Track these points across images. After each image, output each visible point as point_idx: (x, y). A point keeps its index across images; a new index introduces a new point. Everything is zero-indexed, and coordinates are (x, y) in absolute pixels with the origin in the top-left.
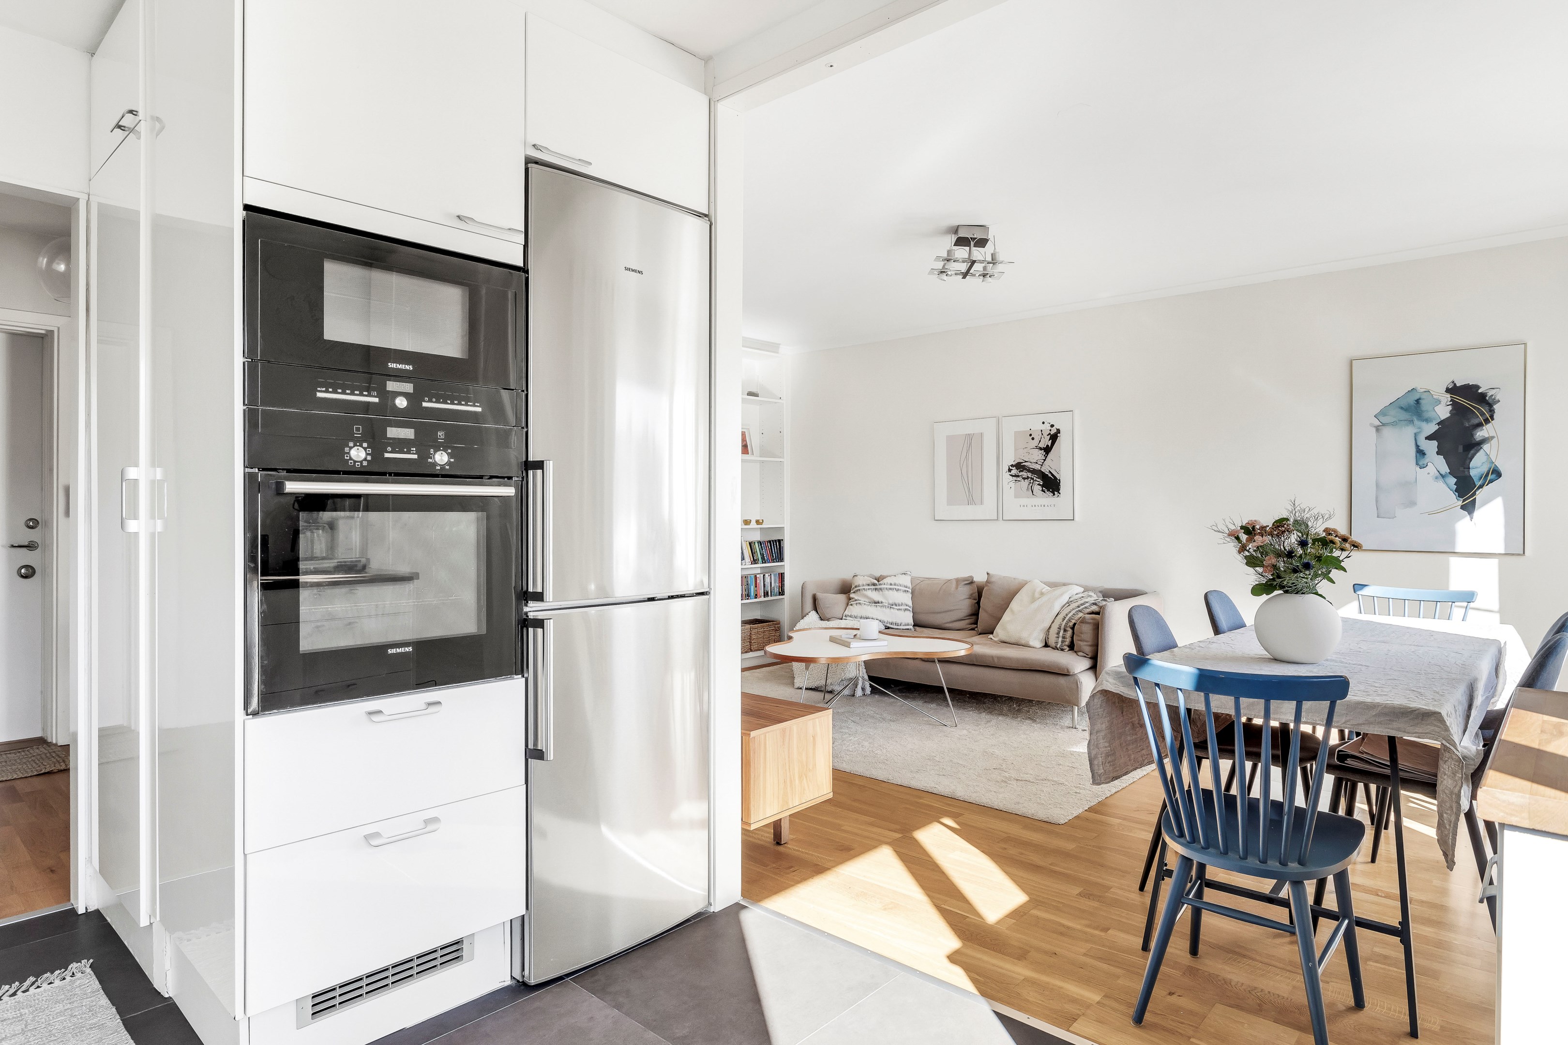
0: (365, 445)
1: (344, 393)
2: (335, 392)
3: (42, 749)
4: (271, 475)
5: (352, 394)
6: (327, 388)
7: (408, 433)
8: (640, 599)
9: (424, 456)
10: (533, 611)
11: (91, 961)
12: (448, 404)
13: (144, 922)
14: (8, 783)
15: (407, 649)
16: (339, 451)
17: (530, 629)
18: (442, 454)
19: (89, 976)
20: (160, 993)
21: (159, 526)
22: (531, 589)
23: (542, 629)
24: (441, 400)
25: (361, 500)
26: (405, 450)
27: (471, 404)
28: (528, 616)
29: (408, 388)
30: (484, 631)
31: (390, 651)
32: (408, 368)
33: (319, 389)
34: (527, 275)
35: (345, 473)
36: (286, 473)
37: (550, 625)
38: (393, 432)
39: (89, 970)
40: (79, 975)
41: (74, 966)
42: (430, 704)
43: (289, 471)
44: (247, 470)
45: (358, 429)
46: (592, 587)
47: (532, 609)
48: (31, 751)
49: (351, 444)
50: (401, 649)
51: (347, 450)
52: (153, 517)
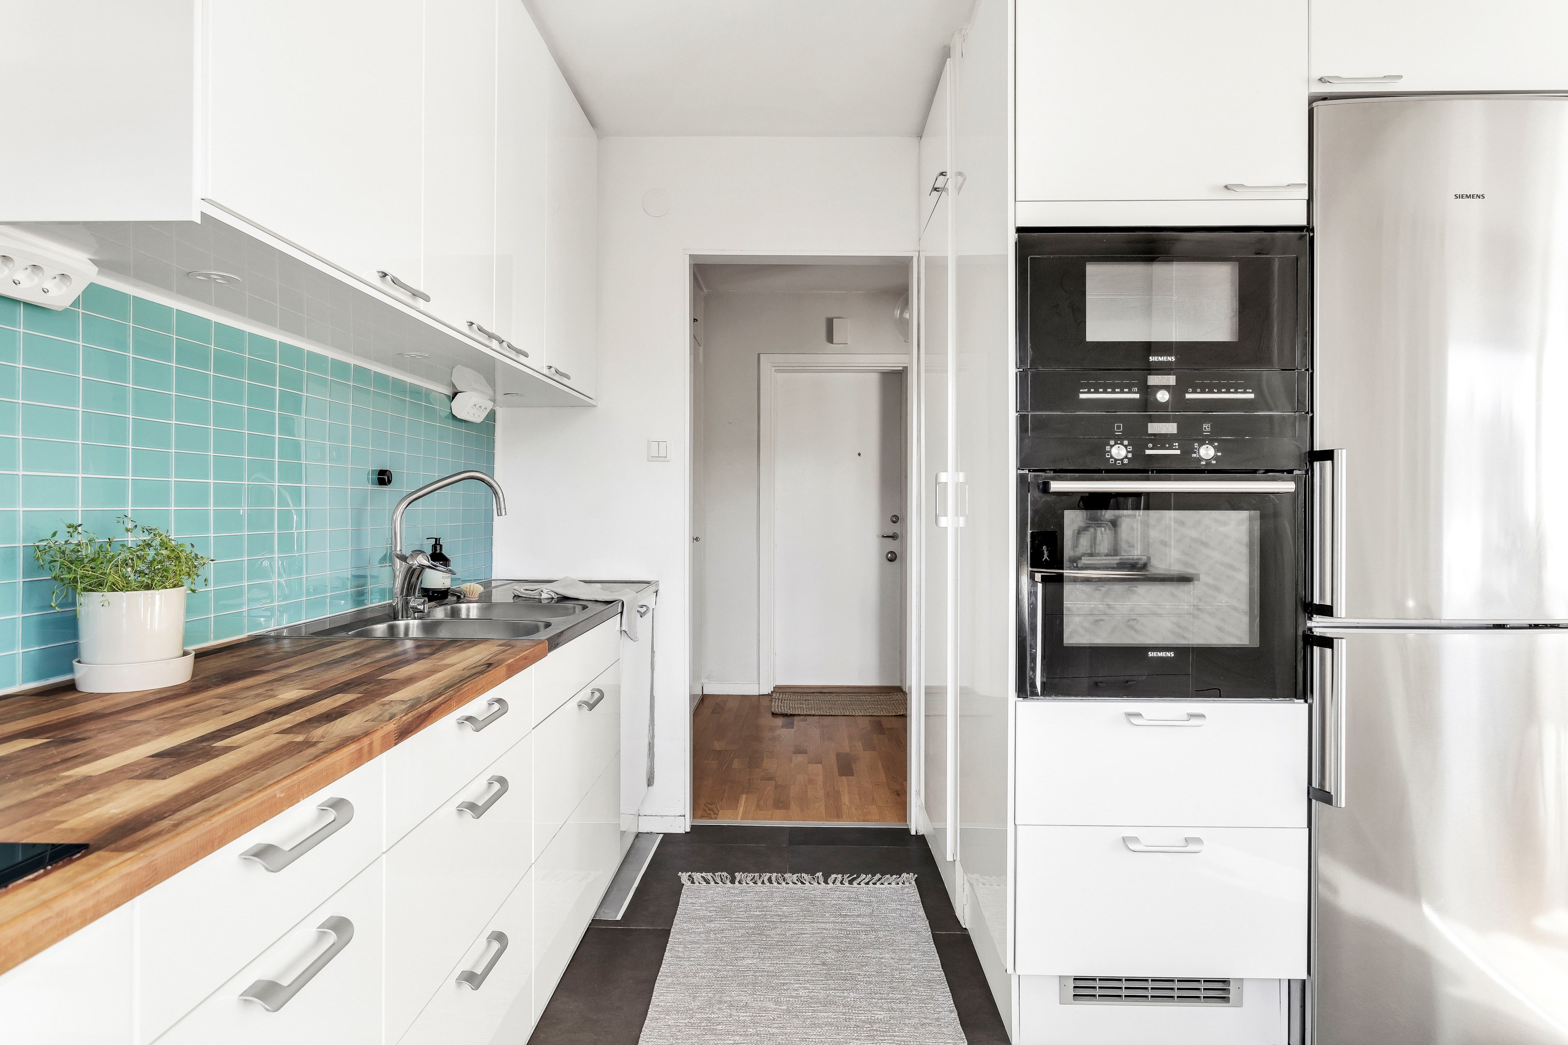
0: (1126, 442)
1: (1105, 392)
2: (1097, 392)
3: (899, 696)
4: (1039, 475)
5: (1113, 392)
6: (1089, 388)
7: (1171, 428)
8: (1482, 624)
9: (1187, 451)
10: (1319, 627)
11: (916, 876)
12: (1215, 393)
13: (949, 858)
14: (878, 718)
15: (1168, 654)
16: (1100, 450)
17: (1315, 647)
18: (1207, 447)
19: (913, 888)
20: (959, 922)
21: (962, 522)
22: (1317, 601)
23: (1331, 649)
24: (1207, 390)
25: (1141, 499)
26: (1167, 446)
27: (1241, 391)
28: (1313, 633)
29: (1171, 380)
30: (1256, 644)
31: (1150, 654)
32: (1170, 360)
33: (1081, 390)
34: (1311, 234)
35: (1107, 471)
36: (1053, 473)
37: (1342, 646)
38: (1154, 428)
39: (914, 883)
40: (907, 884)
41: (904, 875)
42: (1192, 716)
43: (1055, 471)
44: (1020, 472)
45: (1119, 427)
46: (1411, 603)
47: (1319, 625)
48: (893, 696)
49: (1112, 442)
50: (1161, 653)
51: (1108, 448)
52: (957, 515)
